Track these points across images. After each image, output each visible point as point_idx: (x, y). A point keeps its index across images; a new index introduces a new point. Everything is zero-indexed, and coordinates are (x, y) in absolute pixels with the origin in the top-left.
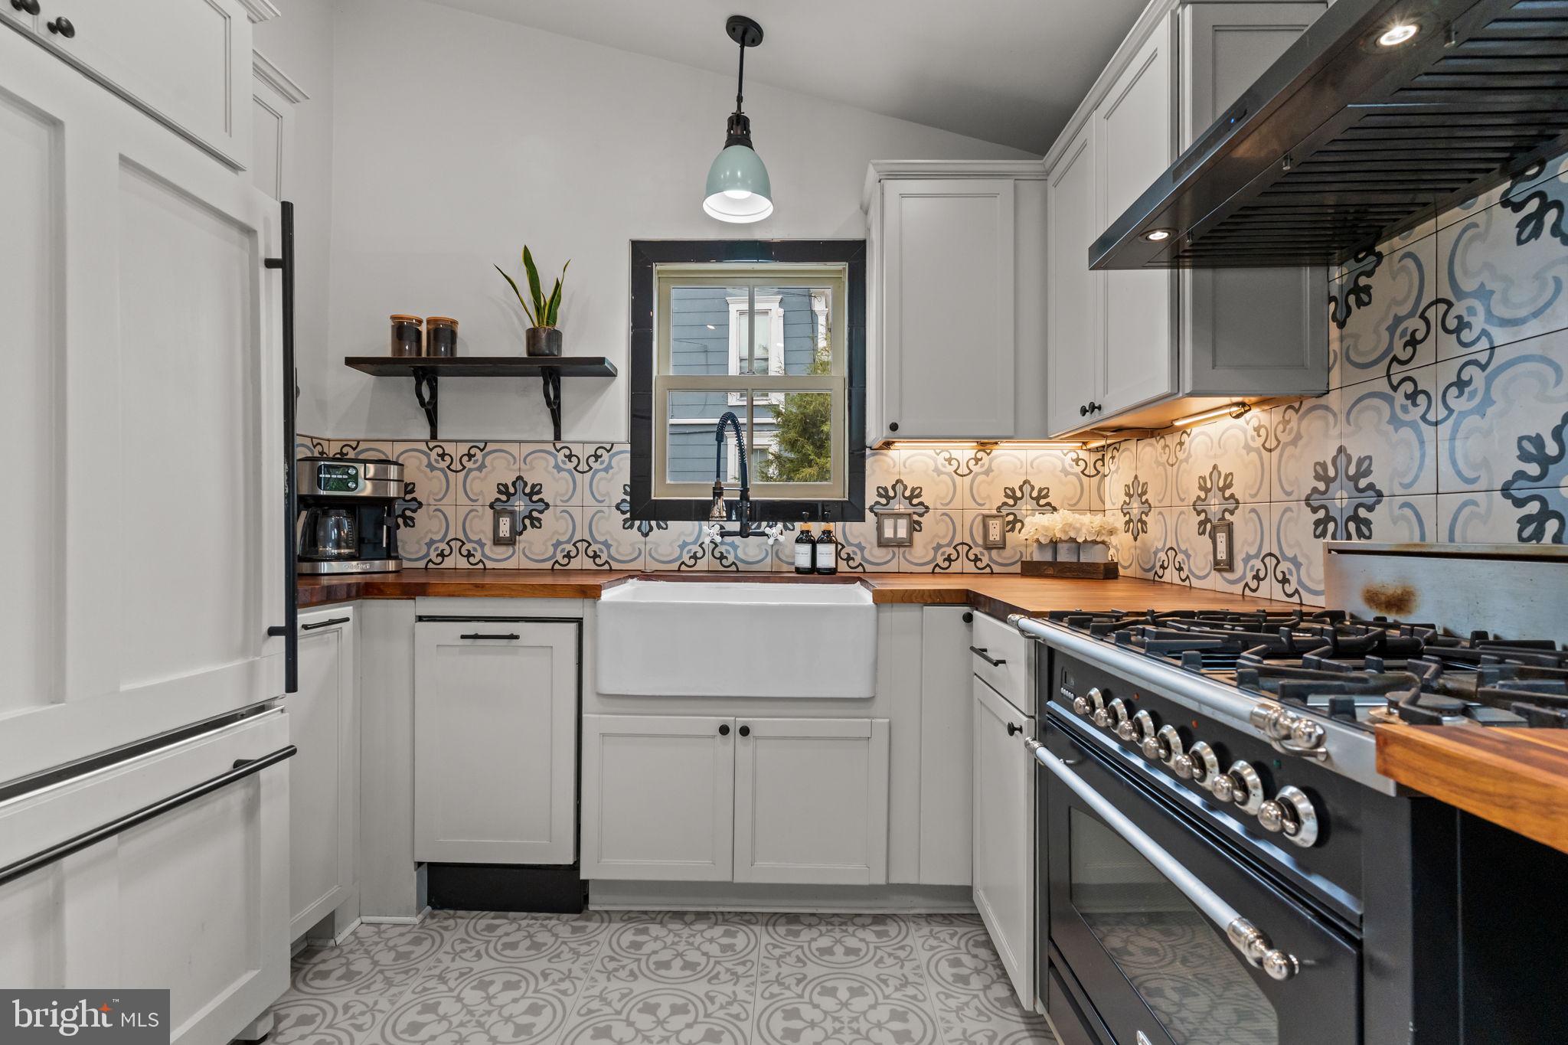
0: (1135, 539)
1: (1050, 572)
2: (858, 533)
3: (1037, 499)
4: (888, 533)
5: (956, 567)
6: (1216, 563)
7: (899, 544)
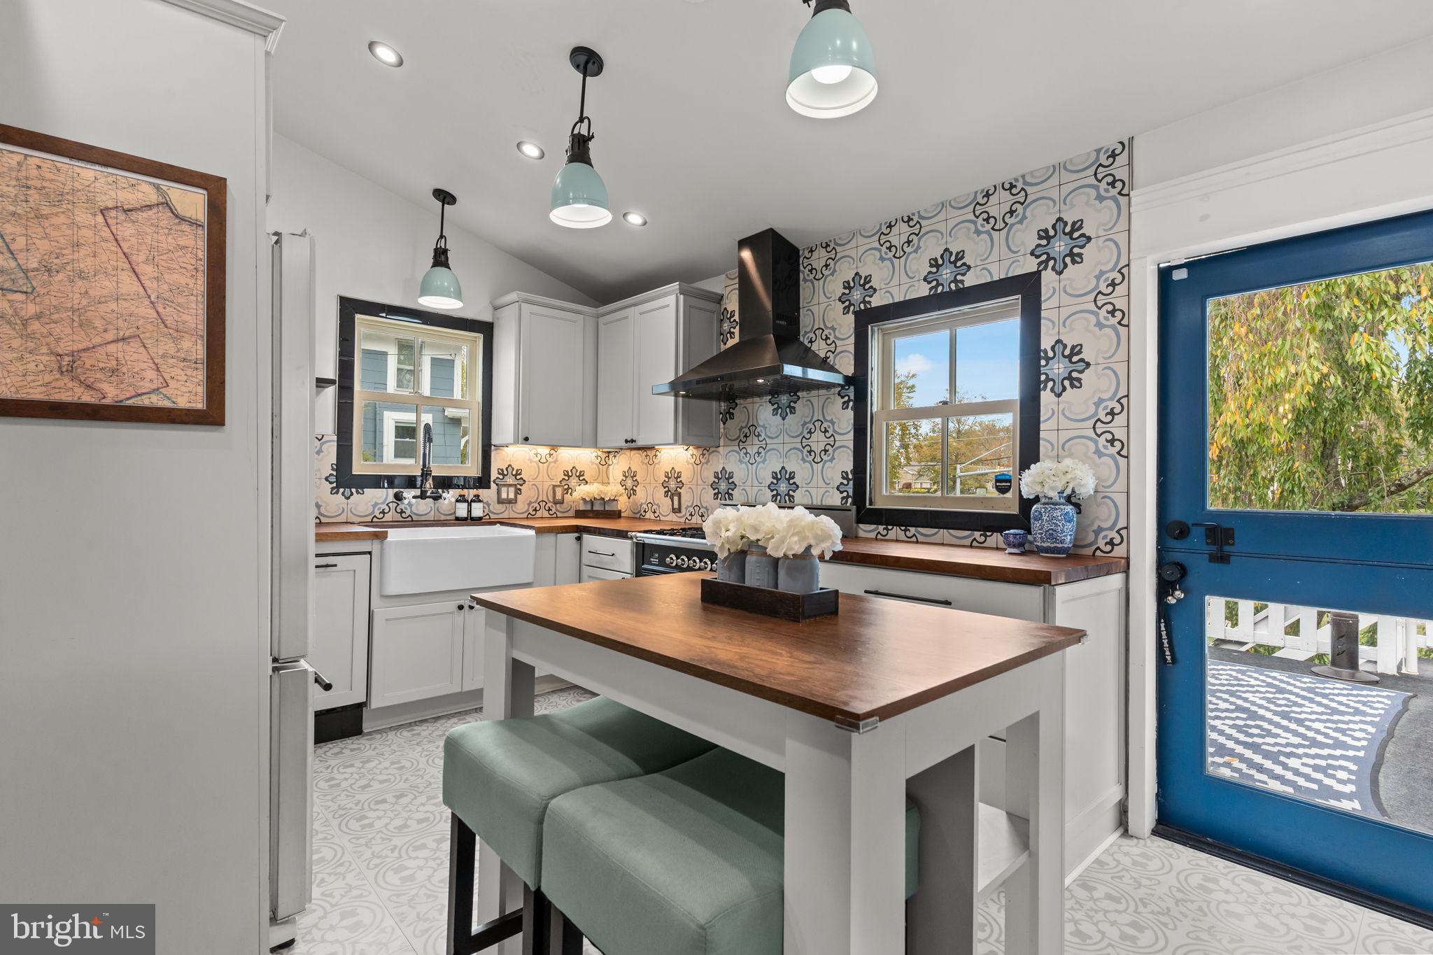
0: (629, 498)
1: (591, 515)
2: (488, 494)
3: (579, 477)
4: (504, 496)
5: (539, 514)
6: (673, 509)
7: (509, 502)
